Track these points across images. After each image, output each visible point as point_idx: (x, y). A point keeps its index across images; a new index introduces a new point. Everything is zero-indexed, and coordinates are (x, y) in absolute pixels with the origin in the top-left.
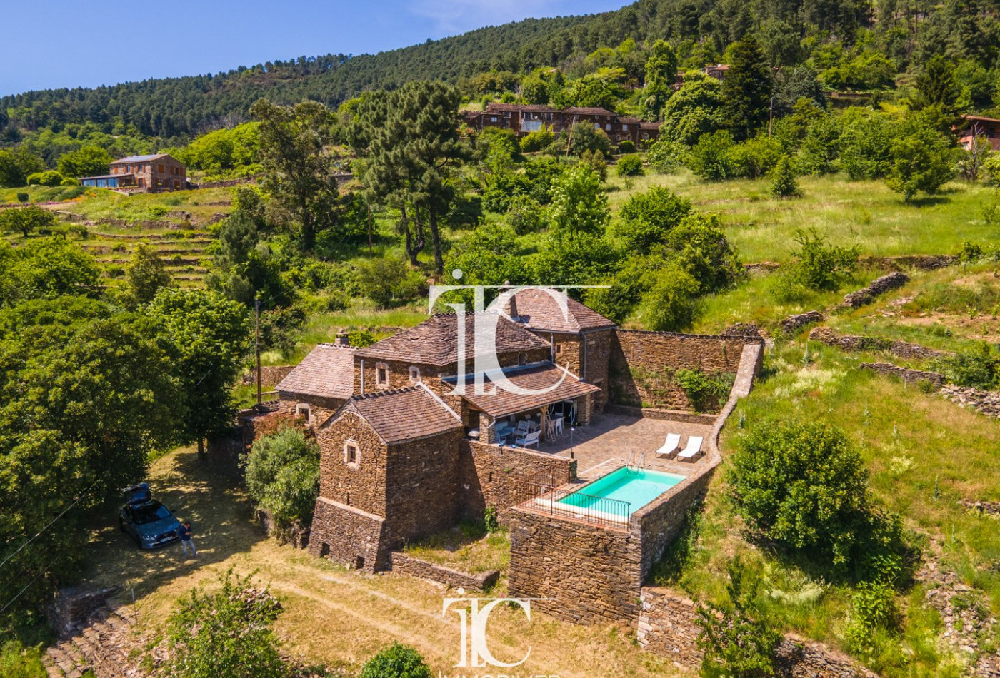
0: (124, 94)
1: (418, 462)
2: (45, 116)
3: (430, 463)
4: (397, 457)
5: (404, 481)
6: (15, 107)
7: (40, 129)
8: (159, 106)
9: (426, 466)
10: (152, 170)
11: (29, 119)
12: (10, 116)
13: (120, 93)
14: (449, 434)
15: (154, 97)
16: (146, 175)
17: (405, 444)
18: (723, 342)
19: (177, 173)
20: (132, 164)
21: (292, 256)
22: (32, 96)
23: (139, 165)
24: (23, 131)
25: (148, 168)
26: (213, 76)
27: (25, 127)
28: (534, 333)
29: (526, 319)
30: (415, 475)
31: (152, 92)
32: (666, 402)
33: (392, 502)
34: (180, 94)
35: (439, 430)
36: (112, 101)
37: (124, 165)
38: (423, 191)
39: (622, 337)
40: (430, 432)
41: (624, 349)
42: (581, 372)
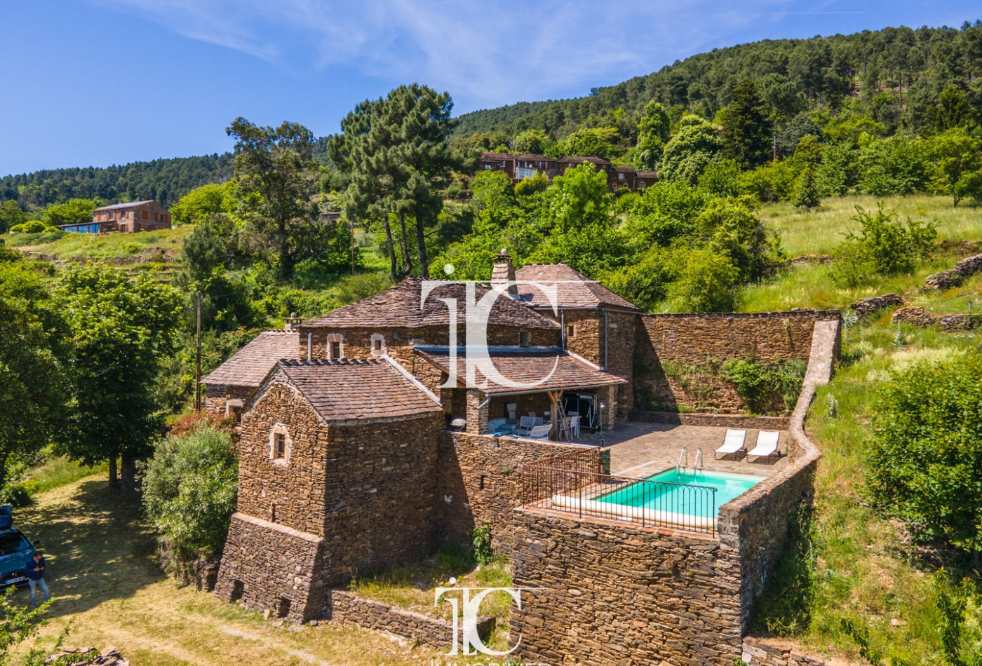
0: (133, 172)
1: (376, 457)
2: (55, 193)
3: (394, 459)
4: (343, 445)
5: (354, 483)
6: (26, 184)
7: (49, 204)
8: (165, 183)
9: (387, 464)
10: (135, 216)
11: (39, 195)
12: (21, 193)
14: (423, 420)
15: (161, 174)
16: (129, 221)
17: (357, 428)
18: (785, 321)
19: (162, 220)
20: (116, 210)
21: (267, 284)
22: (43, 175)
23: (123, 212)
24: (32, 206)
25: (131, 214)
26: (219, 155)
27: (34, 202)
28: (538, 311)
29: (529, 297)
30: (372, 476)
31: (159, 170)
32: (711, 405)
33: (335, 514)
34: (186, 172)
35: (408, 412)
36: (121, 179)
37: (107, 211)
38: (408, 197)
39: (648, 324)
40: (395, 414)
41: (652, 339)
42: (602, 359)
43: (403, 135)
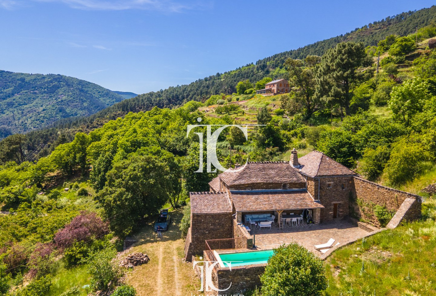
0: (306, 50)
1: (207, 223)
2: (278, 63)
3: (214, 224)
4: (197, 219)
5: (201, 229)
6: (269, 61)
7: (276, 68)
9: (211, 226)
11: (273, 65)
12: (268, 65)
13: (305, 50)
14: (225, 215)
15: (317, 49)
16: (275, 88)
17: (201, 215)
18: (396, 194)
19: (287, 86)
20: (271, 84)
22: (275, 56)
23: (273, 84)
24: (271, 69)
25: (276, 85)
26: (343, 35)
27: (272, 68)
29: (302, 167)
30: (206, 228)
31: (316, 47)
32: (371, 222)
33: (195, 236)
34: (327, 46)
35: (220, 212)
36: (302, 53)
39: (356, 182)
40: (215, 212)
41: (356, 188)
42: (316, 197)
43: (334, 67)
